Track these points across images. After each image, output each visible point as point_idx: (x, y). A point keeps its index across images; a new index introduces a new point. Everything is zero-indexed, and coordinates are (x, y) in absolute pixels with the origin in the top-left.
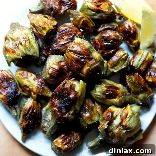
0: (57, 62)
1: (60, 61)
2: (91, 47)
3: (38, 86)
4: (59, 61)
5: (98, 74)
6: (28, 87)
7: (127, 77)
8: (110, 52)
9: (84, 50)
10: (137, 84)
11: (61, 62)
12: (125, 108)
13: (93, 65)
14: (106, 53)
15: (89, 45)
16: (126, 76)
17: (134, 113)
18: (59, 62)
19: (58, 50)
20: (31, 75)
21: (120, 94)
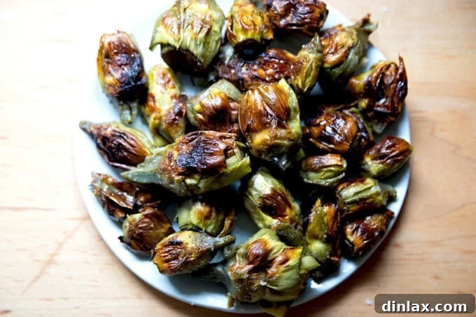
0: (226, 95)
1: (233, 97)
2: (295, 109)
3: (172, 111)
4: (231, 96)
5: (276, 159)
6: (154, 101)
7: (318, 202)
8: (318, 144)
9: (282, 105)
10: (324, 222)
11: (233, 100)
12: (291, 249)
13: (277, 139)
14: (311, 140)
15: (294, 105)
16: (317, 200)
17: (302, 267)
18: (229, 98)
19: (243, 79)
20: (174, 87)
21: (287, 218)
